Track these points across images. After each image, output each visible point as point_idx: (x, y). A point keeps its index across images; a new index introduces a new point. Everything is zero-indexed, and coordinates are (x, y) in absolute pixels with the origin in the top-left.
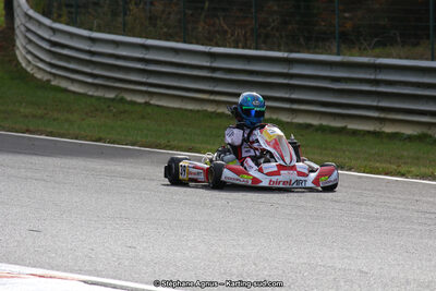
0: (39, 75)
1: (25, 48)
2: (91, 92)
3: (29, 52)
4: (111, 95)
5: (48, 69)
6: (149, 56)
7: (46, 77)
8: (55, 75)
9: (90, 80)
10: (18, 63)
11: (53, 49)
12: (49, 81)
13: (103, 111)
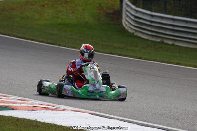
0: (130, 31)
1: (125, 18)
2: (150, 39)
3: (127, 21)
4: (158, 40)
5: (133, 28)
6: (175, 23)
7: (133, 32)
8: (136, 31)
9: (150, 33)
10: (122, 25)
11: (136, 19)
12: (134, 33)
13: (151, 47)
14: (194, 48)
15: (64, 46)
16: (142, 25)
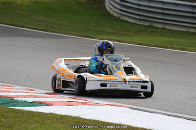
0: (115, 15)
1: (109, 2)
2: (138, 23)
3: (111, 4)
4: (147, 24)
5: (119, 12)
6: (164, 7)
8: (122, 15)
9: (138, 17)
10: (106, 9)
11: (122, 3)
12: (119, 17)
13: (143, 31)
14: (186, 32)
15: (58, 33)
16: (128, 9)
